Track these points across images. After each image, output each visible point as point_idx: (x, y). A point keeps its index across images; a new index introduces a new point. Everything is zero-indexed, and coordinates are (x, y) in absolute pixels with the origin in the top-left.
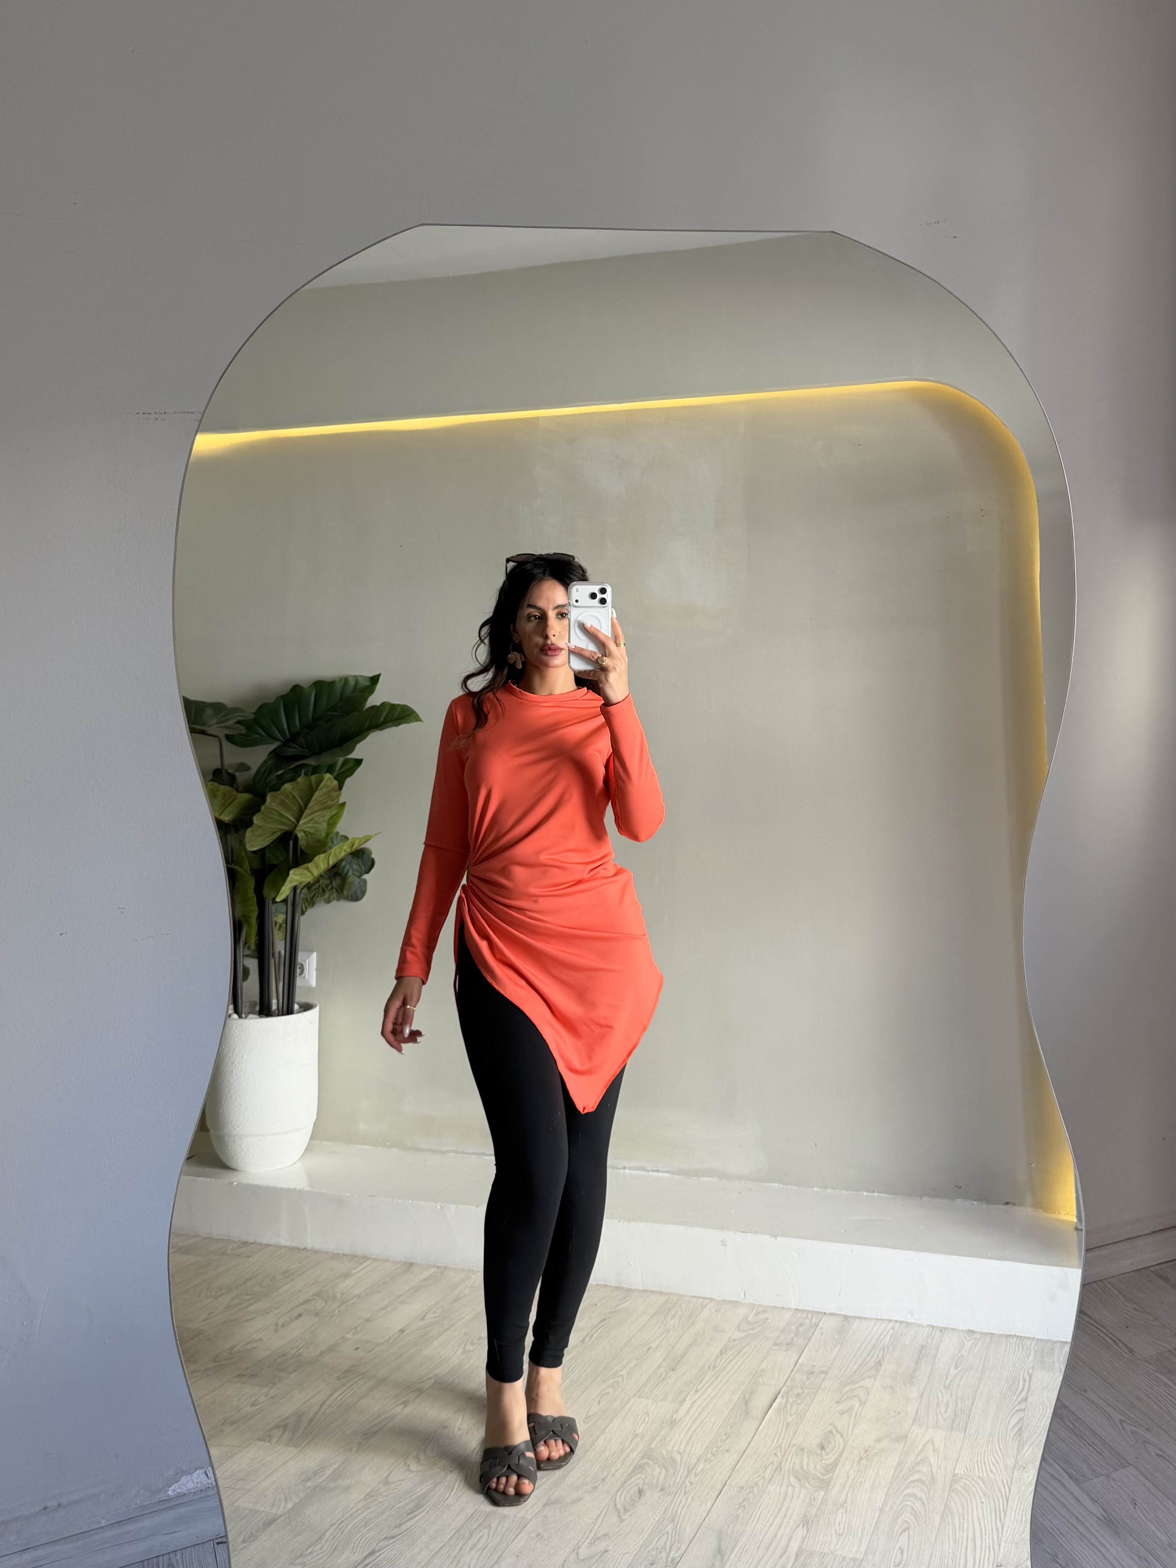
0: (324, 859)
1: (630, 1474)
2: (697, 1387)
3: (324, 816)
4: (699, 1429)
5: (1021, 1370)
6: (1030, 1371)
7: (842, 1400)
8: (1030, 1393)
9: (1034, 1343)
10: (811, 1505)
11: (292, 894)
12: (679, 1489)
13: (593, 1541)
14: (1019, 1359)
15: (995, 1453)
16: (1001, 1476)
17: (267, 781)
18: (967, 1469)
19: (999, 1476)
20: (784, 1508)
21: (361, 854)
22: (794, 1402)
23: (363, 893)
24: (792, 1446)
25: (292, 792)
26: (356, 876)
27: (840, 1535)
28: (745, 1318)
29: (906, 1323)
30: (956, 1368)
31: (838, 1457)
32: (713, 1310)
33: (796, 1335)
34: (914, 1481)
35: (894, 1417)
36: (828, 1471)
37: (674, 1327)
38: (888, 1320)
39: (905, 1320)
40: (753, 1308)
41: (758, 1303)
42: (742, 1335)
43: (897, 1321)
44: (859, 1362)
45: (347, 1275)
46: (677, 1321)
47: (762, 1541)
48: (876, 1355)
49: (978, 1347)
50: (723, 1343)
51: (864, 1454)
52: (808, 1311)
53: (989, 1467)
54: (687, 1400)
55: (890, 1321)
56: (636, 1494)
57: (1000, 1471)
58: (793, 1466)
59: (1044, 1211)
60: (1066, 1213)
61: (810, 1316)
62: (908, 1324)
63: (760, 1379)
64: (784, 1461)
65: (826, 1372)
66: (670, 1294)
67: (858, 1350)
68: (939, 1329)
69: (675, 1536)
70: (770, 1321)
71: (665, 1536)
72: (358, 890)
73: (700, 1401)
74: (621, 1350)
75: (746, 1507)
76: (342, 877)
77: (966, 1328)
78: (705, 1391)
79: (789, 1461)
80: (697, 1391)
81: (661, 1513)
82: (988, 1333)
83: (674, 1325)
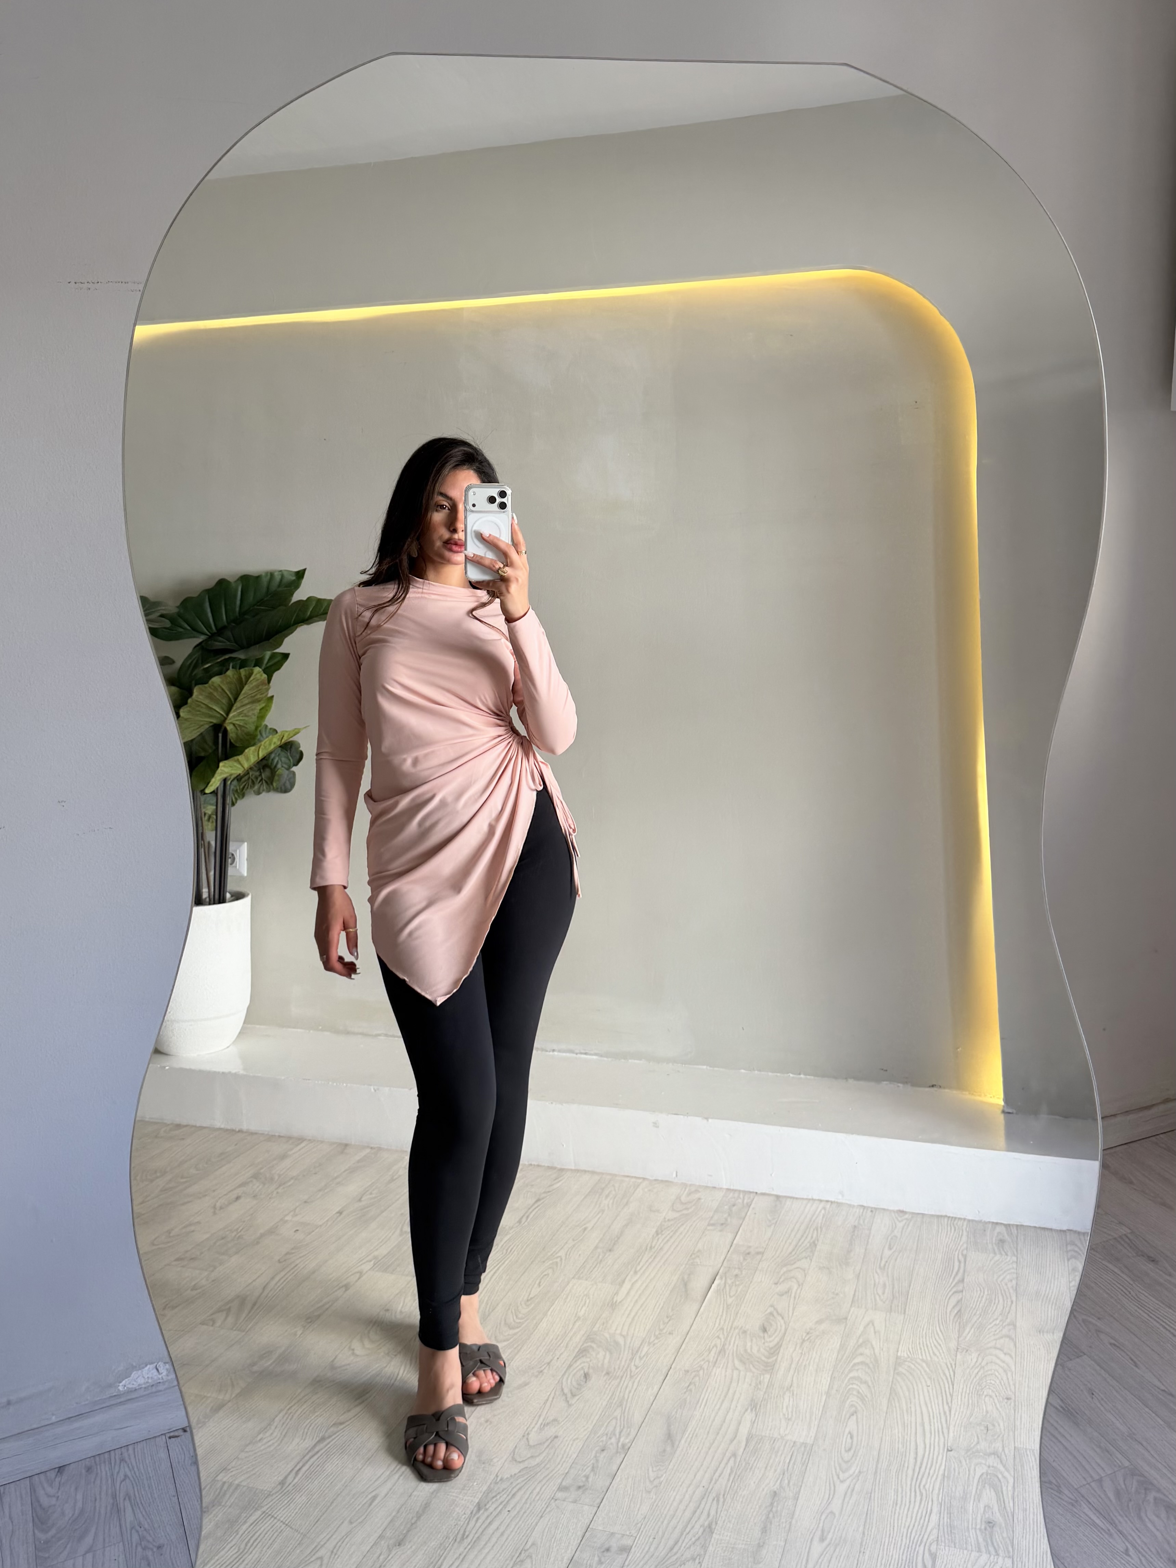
0: (253, 752)
1: (575, 1357)
2: (636, 1268)
3: (253, 710)
4: (640, 1311)
5: (956, 1251)
6: (965, 1252)
7: (781, 1280)
8: (966, 1274)
9: (965, 1223)
10: (758, 1389)
11: (222, 785)
12: (624, 1373)
13: (542, 1426)
14: (952, 1240)
15: (936, 1336)
16: (944, 1359)
17: (193, 674)
18: (910, 1353)
19: (942, 1358)
20: (731, 1391)
21: (289, 746)
22: (733, 1283)
23: (292, 785)
24: (735, 1328)
25: (221, 685)
26: (285, 768)
27: (789, 1420)
28: (678, 1198)
29: (837, 1203)
30: (890, 1249)
31: (780, 1340)
32: (646, 1190)
33: (729, 1215)
34: (858, 1363)
35: (833, 1298)
36: (772, 1354)
37: (609, 1207)
38: (818, 1200)
39: (836, 1200)
40: (685, 1189)
41: (690, 1183)
42: (676, 1215)
43: (827, 1201)
44: (794, 1243)
45: (283, 1157)
46: (611, 1201)
47: (711, 1426)
48: (810, 1236)
49: (910, 1228)
50: (658, 1224)
51: (806, 1336)
52: (740, 1191)
53: (932, 1350)
54: (626, 1282)
55: (821, 1201)
56: (582, 1378)
57: (943, 1355)
58: (737, 1349)
59: (970, 1094)
60: (991, 1096)
61: (741, 1196)
62: (839, 1204)
63: (698, 1260)
64: (728, 1343)
65: (762, 1253)
66: (603, 1174)
67: (792, 1231)
68: (870, 1210)
69: (624, 1421)
70: (703, 1200)
71: (614, 1421)
72: (287, 782)
73: (640, 1283)
74: (558, 1231)
75: (693, 1391)
76: (271, 769)
77: (896, 1208)
78: (644, 1272)
79: (732, 1344)
80: (636, 1272)
81: (608, 1398)
82: (918, 1214)
83: (608, 1205)
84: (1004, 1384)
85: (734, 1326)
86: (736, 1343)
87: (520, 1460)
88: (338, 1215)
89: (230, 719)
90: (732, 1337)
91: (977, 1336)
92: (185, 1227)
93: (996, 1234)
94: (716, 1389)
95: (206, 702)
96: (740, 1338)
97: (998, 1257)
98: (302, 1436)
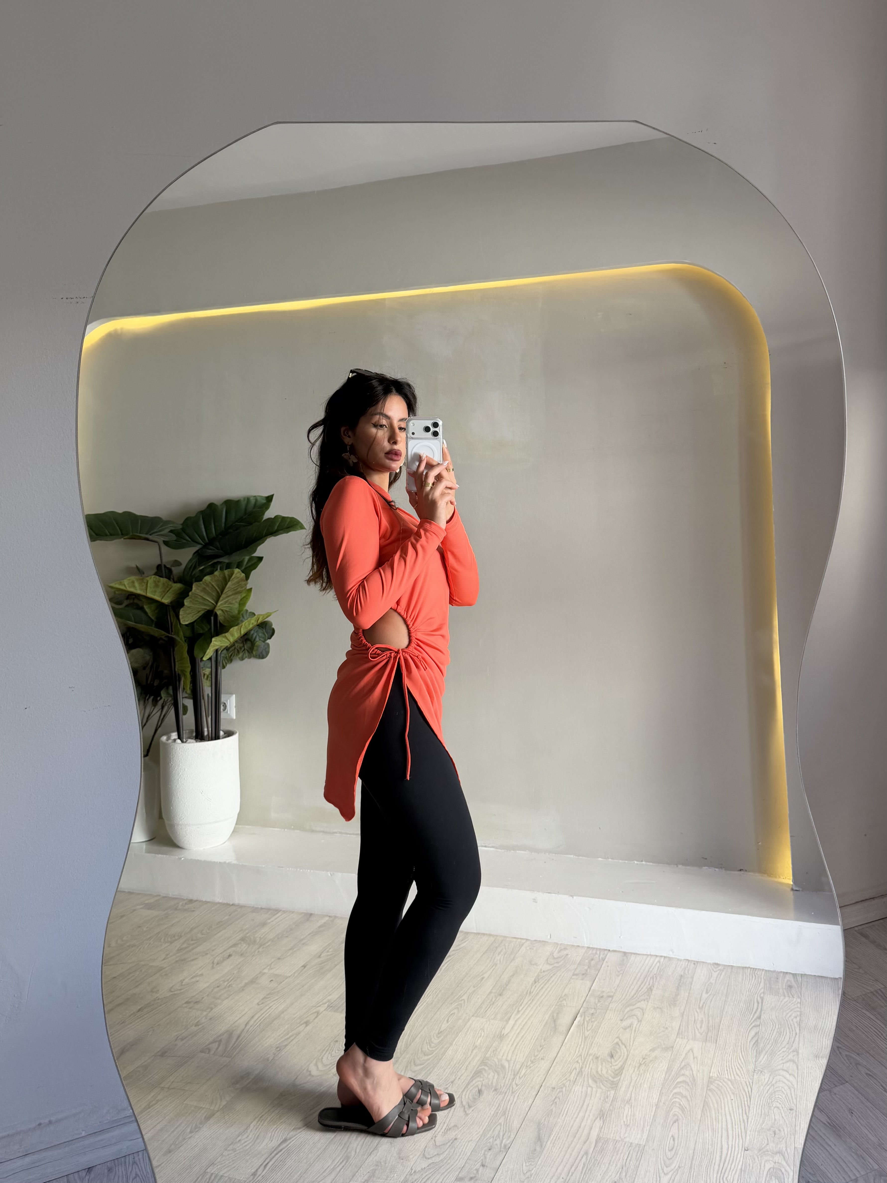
0: (237, 630)
1: (471, 1078)
2: (519, 1009)
3: (235, 599)
4: (521, 1041)
5: (755, 994)
6: (762, 995)
7: (625, 1018)
8: (762, 1012)
9: (764, 973)
10: (605, 1102)
11: (215, 654)
12: (508, 1089)
13: (446, 1130)
14: (753, 986)
15: (739, 1061)
17: (193, 573)
18: (719, 1073)
19: (743, 1078)
20: (586, 1103)
21: (265, 625)
22: (590, 1019)
23: (267, 653)
25: (212, 582)
26: (262, 641)
27: (628, 1125)
28: (552, 954)
29: (669, 958)
30: (707, 993)
31: (623, 1064)
32: (528, 948)
33: (589, 967)
34: (680, 1082)
35: (663, 1031)
36: (617, 1075)
37: (500, 961)
38: (655, 955)
39: (668, 956)
40: (557, 947)
41: (560, 942)
42: (549, 967)
43: (661, 956)
44: (636, 989)
45: (264, 924)
46: (502, 957)
47: (570, 1131)
48: (648, 983)
49: (722, 977)
50: (536, 974)
51: (642, 1061)
52: (597, 949)
53: (736, 1071)
54: (511, 1019)
55: (657, 956)
56: (477, 1093)
57: (743, 1075)
58: (591, 1071)
59: (768, 876)
60: (784, 877)
61: (598, 952)
62: (670, 959)
63: (564, 1002)
64: (584, 1066)
65: (612, 997)
66: (497, 936)
67: (634, 979)
68: (693, 963)
69: (506, 1126)
70: (569, 956)
71: (499, 1126)
72: (264, 651)
73: (520, 1021)
74: (462, 980)
75: (558, 1103)
76: (251, 642)
77: (712, 962)
78: (524, 1012)
79: (587, 1067)
80: (518, 1012)
81: (496, 1108)
82: (729, 966)
83: (500, 960)
84: (788, 1098)
85: (589, 1054)
86: (591, 1066)
87: (429, 1157)
88: (303, 968)
89: (219, 606)
90: (587, 1062)
91: (769, 1061)
92: (192, 978)
93: (786, 981)
94: (575, 1102)
95: (202, 594)
96: (593, 1062)
97: (787, 999)
98: (270, 1138)
